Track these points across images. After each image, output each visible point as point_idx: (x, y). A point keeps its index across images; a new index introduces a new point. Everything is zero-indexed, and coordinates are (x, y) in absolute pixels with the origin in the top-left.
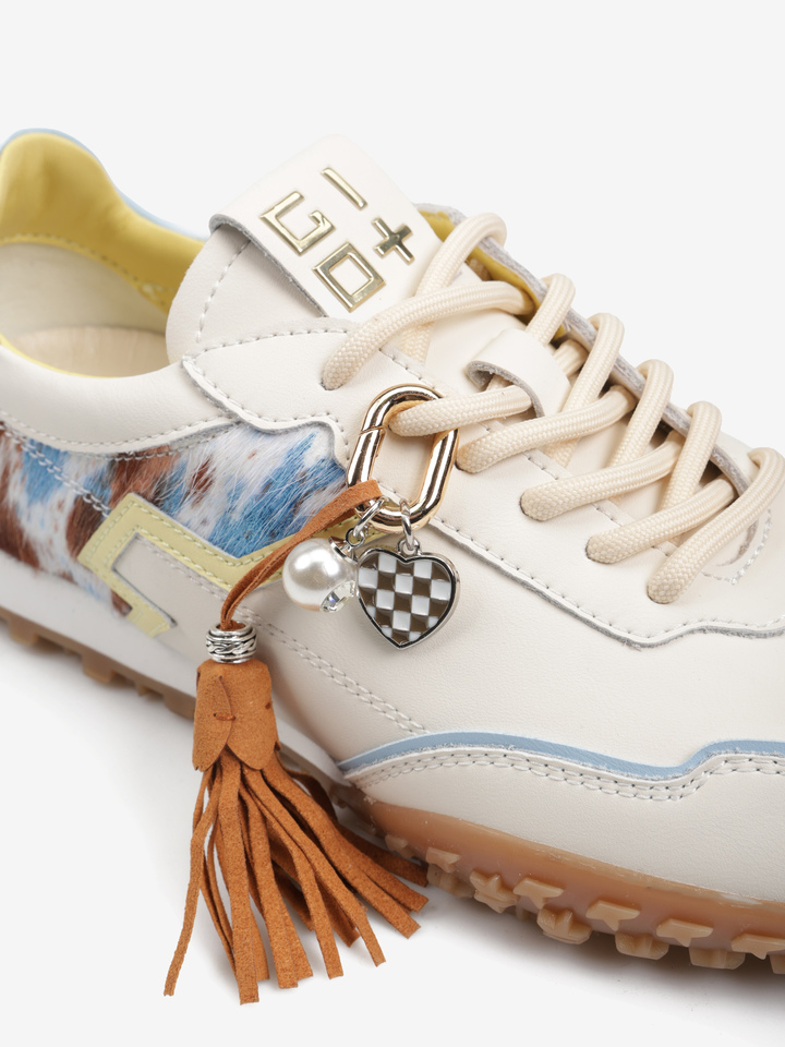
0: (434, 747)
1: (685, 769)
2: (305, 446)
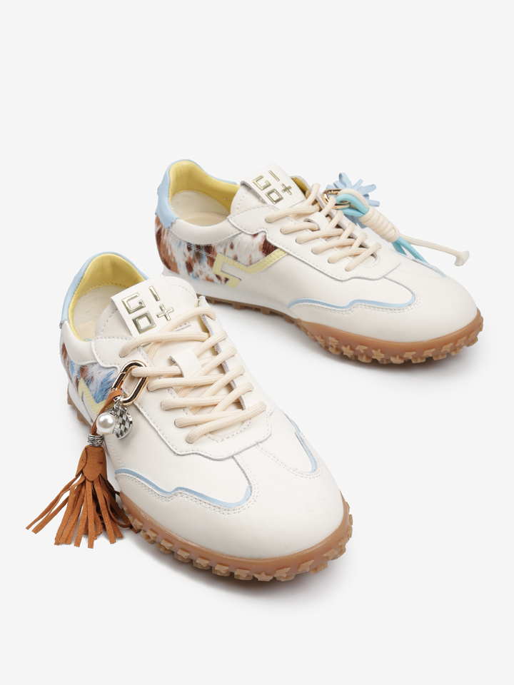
0: (123, 472)
1: (171, 493)
2: (111, 373)
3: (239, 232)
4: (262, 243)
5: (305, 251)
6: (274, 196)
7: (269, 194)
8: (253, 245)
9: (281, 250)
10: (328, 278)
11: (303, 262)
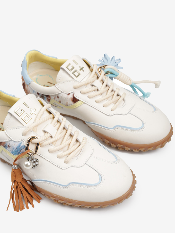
0: (39, 181)
1: (67, 185)
2: (21, 143)
3: (61, 92)
4: (72, 98)
5: (92, 102)
6: (76, 74)
7: (74, 72)
8: (68, 98)
9: (81, 101)
10: (103, 114)
11: (92, 107)
